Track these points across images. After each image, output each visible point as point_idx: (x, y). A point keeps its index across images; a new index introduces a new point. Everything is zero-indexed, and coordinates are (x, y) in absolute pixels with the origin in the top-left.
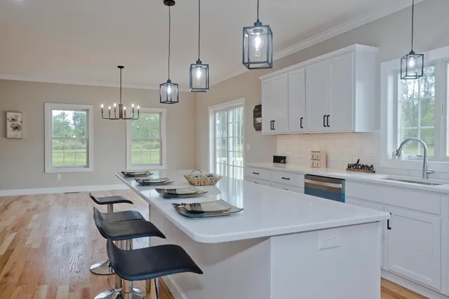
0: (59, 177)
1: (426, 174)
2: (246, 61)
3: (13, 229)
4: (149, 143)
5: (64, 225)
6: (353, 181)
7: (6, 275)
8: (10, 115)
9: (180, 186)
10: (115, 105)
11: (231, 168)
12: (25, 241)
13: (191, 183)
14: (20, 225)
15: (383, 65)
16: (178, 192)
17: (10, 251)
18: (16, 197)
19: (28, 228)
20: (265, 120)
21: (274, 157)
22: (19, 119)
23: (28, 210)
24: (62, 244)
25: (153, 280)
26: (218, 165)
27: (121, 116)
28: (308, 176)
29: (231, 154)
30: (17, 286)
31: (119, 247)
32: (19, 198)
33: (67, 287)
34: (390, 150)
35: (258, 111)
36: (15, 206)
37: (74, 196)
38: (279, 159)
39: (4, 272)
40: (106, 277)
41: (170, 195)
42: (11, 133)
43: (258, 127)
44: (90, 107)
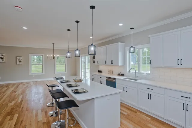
0: (34, 76)
1: (136, 77)
2: (89, 54)
3: (22, 94)
4: (61, 63)
5: (37, 92)
6: (118, 79)
7: (22, 108)
8: (18, 58)
9: (72, 83)
10: (52, 55)
11: (86, 73)
12: (26, 97)
13: (75, 82)
14: (23, 92)
15: (126, 48)
16: (72, 85)
17: (22, 101)
18: (20, 83)
19: (26, 93)
20: (96, 60)
21: (99, 71)
22: (21, 58)
23: (25, 87)
24: (37, 98)
25: (67, 109)
26: (82, 72)
27: (53, 59)
28: (107, 77)
29: (86, 69)
30: (26, 111)
31: (57, 100)
32: (21, 83)
33: (41, 111)
34: (128, 70)
35: (94, 58)
36: (21, 86)
37: (39, 82)
38: (100, 71)
39: (21, 107)
40: (51, 107)
41: (70, 86)
42: (18, 63)
43: (94, 62)
44: (44, 55)
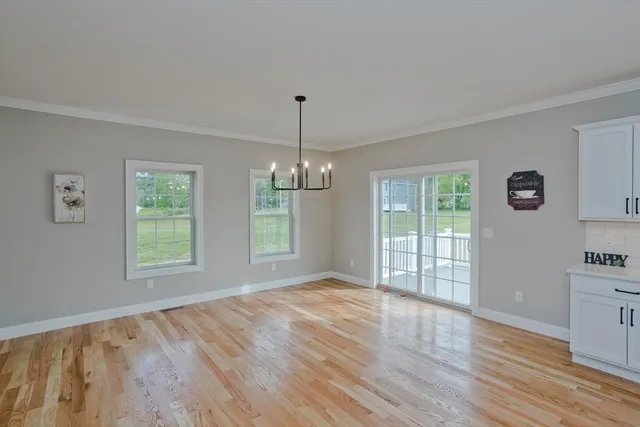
0: (150, 284)
8: (61, 180)
22: (79, 187)
42: (62, 212)
43: (523, 205)
44: (198, 169)
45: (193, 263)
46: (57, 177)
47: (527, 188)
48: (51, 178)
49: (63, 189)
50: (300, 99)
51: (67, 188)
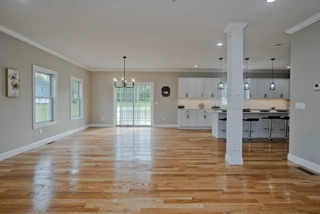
0: (41, 131)
8: (11, 73)
22: (18, 76)
38: (181, 107)
42: (11, 91)
43: (165, 95)
45: (52, 121)
46: (9, 70)
47: (166, 91)
48: (6, 70)
49: (11, 77)
50: (125, 57)
51: (13, 77)
